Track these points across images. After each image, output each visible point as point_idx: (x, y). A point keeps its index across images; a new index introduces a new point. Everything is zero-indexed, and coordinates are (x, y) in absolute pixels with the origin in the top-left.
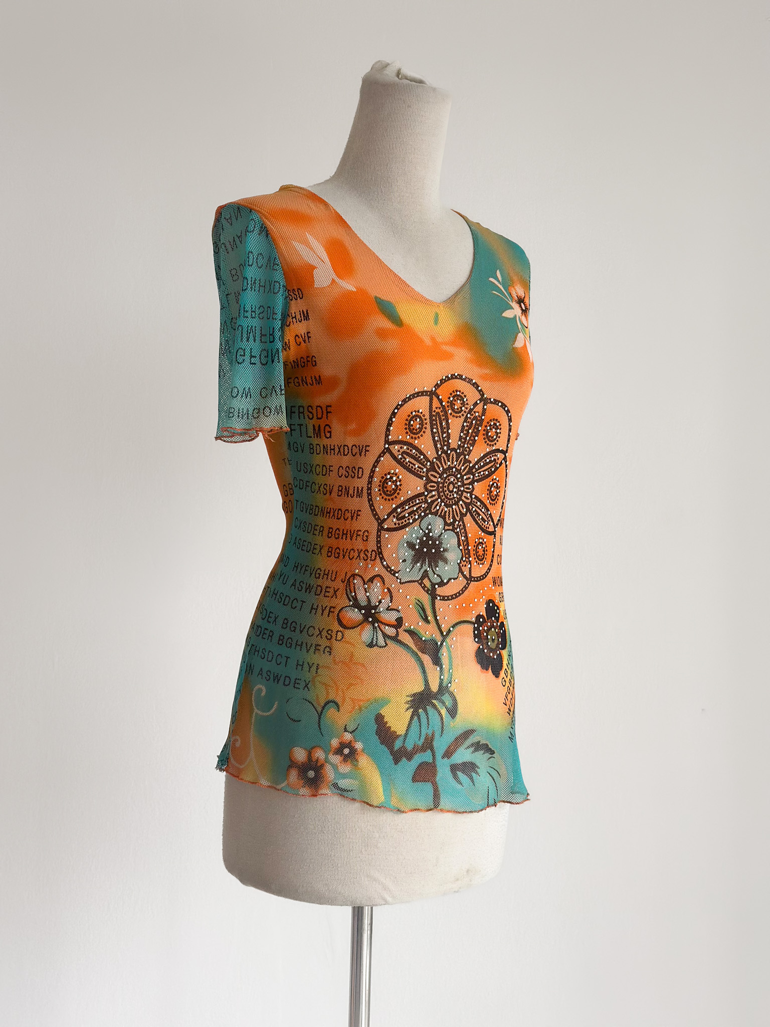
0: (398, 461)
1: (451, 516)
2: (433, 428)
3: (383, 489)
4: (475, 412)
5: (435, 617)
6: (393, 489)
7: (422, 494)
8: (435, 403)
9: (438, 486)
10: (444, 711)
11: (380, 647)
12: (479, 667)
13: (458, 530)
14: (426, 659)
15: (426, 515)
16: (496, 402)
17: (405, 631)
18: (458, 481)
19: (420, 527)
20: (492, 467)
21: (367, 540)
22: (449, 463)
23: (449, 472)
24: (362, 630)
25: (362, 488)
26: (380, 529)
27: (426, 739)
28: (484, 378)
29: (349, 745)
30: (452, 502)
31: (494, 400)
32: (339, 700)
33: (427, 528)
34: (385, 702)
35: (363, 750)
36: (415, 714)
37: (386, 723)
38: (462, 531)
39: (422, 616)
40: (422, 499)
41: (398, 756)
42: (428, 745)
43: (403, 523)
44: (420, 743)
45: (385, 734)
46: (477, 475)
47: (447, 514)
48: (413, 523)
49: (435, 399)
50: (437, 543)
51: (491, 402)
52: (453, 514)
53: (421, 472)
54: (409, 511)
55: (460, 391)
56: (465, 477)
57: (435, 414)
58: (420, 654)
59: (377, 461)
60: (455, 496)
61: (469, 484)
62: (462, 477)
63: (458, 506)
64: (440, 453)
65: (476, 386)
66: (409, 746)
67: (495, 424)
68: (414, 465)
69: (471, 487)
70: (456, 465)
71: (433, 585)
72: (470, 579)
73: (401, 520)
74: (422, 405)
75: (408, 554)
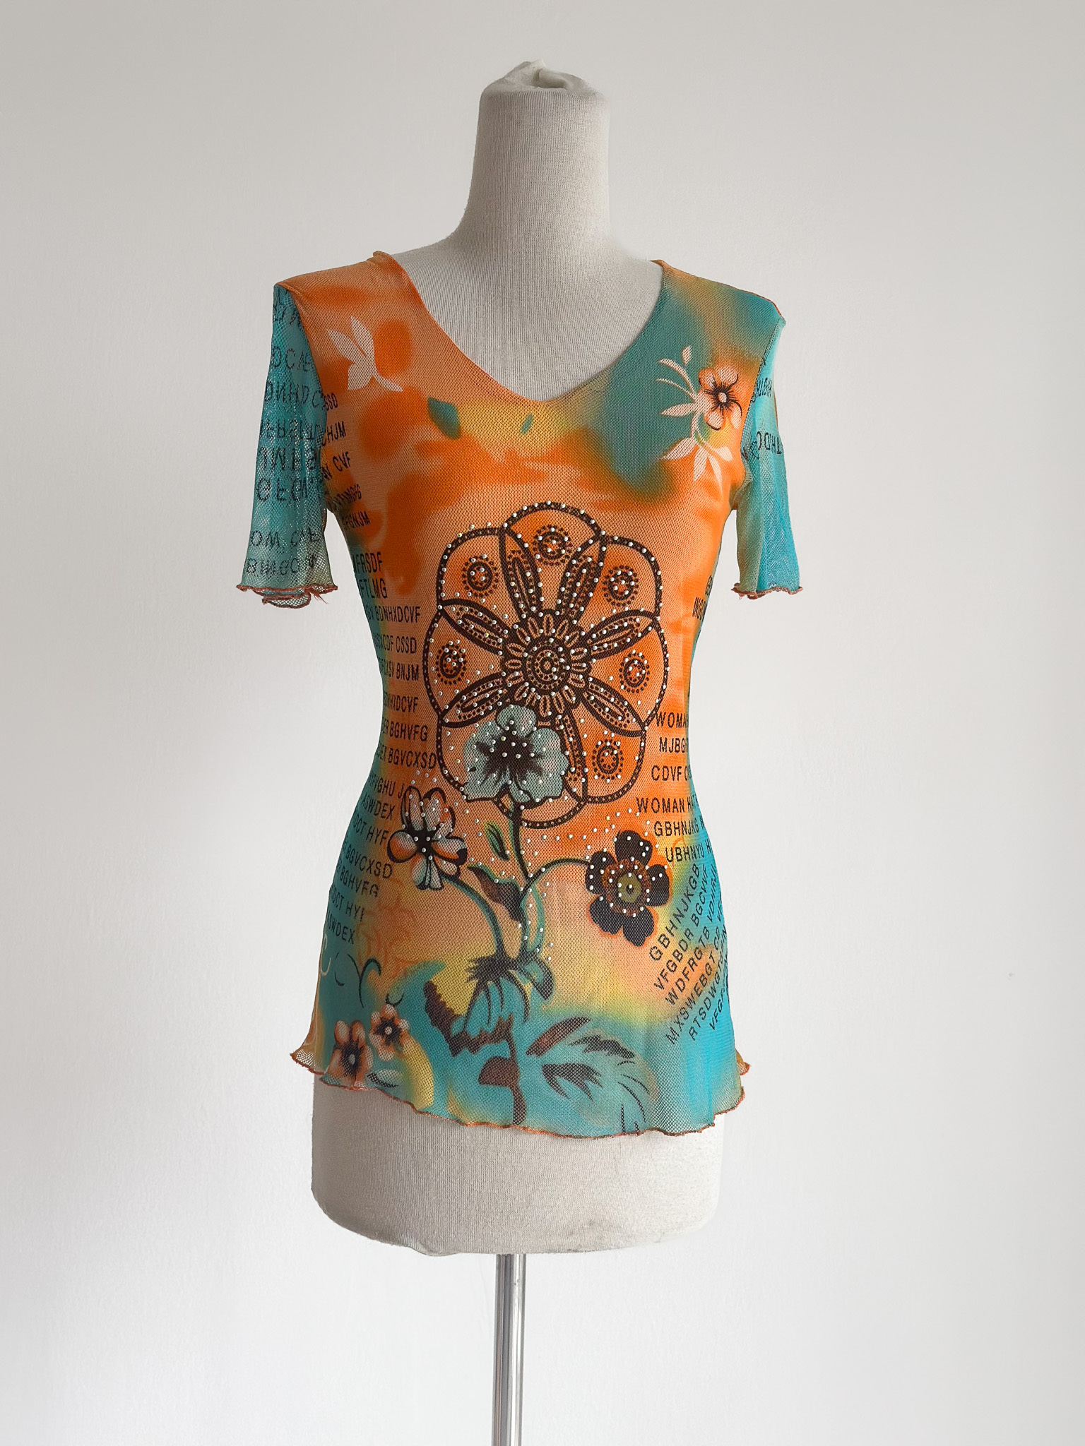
0: (459, 629)
1: (548, 706)
2: (510, 581)
3: (442, 668)
4: (585, 557)
5: (518, 850)
6: (455, 668)
7: (497, 675)
8: (511, 545)
9: (524, 663)
10: (528, 987)
11: (434, 890)
12: (596, 928)
13: (562, 727)
14: (501, 911)
15: (506, 705)
16: (623, 541)
17: (471, 868)
18: (560, 657)
19: (496, 722)
20: (626, 636)
21: (426, 739)
22: (542, 631)
23: (543, 644)
24: (413, 865)
25: (418, 666)
26: (441, 724)
27: (500, 1023)
28: (600, 506)
29: (391, 1022)
30: (550, 687)
31: (619, 538)
32: (381, 960)
33: (508, 724)
34: (438, 967)
35: (409, 1032)
36: (481, 986)
37: (440, 996)
38: (569, 730)
39: (496, 849)
40: (498, 683)
41: (458, 1044)
42: (503, 1032)
43: (469, 716)
44: (490, 1030)
45: (438, 1013)
46: (596, 648)
47: (541, 704)
48: (485, 716)
49: (509, 539)
50: (525, 745)
51: (615, 542)
52: (552, 704)
53: (494, 643)
54: (480, 698)
55: (555, 527)
56: (573, 651)
57: (511, 560)
58: (490, 902)
59: (431, 629)
60: (556, 678)
61: (582, 661)
62: (567, 651)
63: (561, 694)
64: (524, 616)
65: (586, 518)
66: (473, 1032)
67: (625, 574)
68: (483, 634)
69: (584, 665)
70: (554, 634)
71: (517, 806)
72: (584, 800)
73: (468, 711)
74: (488, 548)
75: (479, 760)
